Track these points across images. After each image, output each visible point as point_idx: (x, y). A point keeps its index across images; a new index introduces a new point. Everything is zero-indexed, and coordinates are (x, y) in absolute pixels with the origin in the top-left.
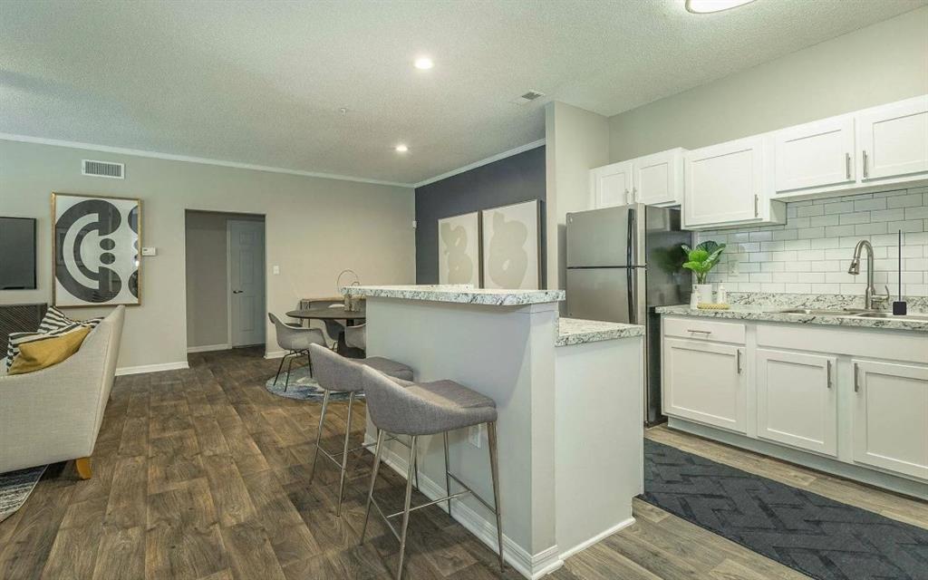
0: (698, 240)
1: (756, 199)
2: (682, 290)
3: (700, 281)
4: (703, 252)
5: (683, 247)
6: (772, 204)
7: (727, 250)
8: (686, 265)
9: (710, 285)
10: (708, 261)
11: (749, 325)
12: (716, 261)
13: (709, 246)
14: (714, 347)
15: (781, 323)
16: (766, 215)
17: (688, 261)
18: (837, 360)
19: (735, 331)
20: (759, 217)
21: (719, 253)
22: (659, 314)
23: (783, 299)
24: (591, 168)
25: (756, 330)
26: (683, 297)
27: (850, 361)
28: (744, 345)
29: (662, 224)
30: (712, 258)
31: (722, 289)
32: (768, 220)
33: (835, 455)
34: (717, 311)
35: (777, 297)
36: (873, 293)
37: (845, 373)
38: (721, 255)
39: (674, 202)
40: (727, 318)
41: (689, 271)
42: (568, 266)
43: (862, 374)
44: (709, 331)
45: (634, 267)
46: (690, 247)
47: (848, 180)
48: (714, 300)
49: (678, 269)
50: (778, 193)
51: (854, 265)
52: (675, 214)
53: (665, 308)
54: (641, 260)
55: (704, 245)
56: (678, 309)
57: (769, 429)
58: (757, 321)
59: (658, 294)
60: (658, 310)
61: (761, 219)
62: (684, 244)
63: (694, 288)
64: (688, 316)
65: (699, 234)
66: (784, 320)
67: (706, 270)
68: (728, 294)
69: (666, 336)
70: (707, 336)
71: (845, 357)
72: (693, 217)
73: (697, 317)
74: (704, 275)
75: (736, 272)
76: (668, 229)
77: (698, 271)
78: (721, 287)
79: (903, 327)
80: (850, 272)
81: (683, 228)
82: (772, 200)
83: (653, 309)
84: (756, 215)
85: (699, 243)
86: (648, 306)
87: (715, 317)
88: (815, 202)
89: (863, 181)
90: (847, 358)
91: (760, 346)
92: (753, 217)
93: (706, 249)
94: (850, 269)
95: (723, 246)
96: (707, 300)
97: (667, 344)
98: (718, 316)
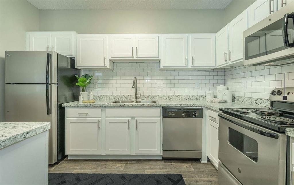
0: (82, 73)
1: (105, 59)
2: (75, 95)
3: (83, 91)
4: (85, 79)
5: (76, 76)
6: (110, 62)
7: (94, 78)
8: (77, 84)
9: (87, 92)
10: (86, 82)
11: (103, 109)
12: (89, 83)
13: (86, 76)
14: (89, 120)
15: (114, 107)
16: (108, 66)
17: (78, 82)
18: (131, 119)
19: (98, 112)
20: (106, 66)
21: (91, 79)
22: (64, 107)
23: (112, 97)
24: (27, 31)
25: (105, 111)
26: (75, 98)
27: (135, 119)
28: (101, 117)
29: (66, 64)
30: (88, 81)
31: (91, 94)
32: (109, 67)
33: (130, 153)
34: (90, 104)
35: (110, 96)
36: (137, 94)
37: (133, 123)
38: (91, 81)
39: (72, 55)
40: (94, 107)
41: (78, 86)
42: (6, 82)
43: (138, 123)
44: (87, 113)
45: (50, 84)
46: (79, 76)
47: (132, 56)
48: (89, 99)
49: (74, 85)
50: (112, 57)
51: (134, 85)
52: (73, 61)
53: (67, 104)
54: (54, 81)
55: (85, 76)
56: (73, 104)
57: (110, 150)
58: (106, 107)
59: (64, 97)
60: (63, 105)
61: (106, 67)
62: (76, 75)
63: (80, 94)
64: (78, 107)
65: (82, 71)
66: (115, 106)
67: (85, 86)
68: (94, 96)
69: (68, 117)
70: (86, 115)
71: (133, 117)
72: (81, 63)
73: (82, 107)
74: (85, 88)
75: (96, 87)
76: (69, 67)
77: (82, 86)
78: (91, 93)
79: (148, 106)
80: (133, 88)
81: (76, 67)
82: (110, 60)
83: (61, 105)
84: (105, 65)
85: (83, 75)
86: (58, 103)
87: (90, 106)
88: (122, 63)
89: (136, 57)
90: (134, 118)
91: (107, 117)
92: (104, 66)
93: (86, 77)
94: (133, 87)
95: (92, 76)
96: (86, 99)
97: (68, 121)
98: (91, 106)
